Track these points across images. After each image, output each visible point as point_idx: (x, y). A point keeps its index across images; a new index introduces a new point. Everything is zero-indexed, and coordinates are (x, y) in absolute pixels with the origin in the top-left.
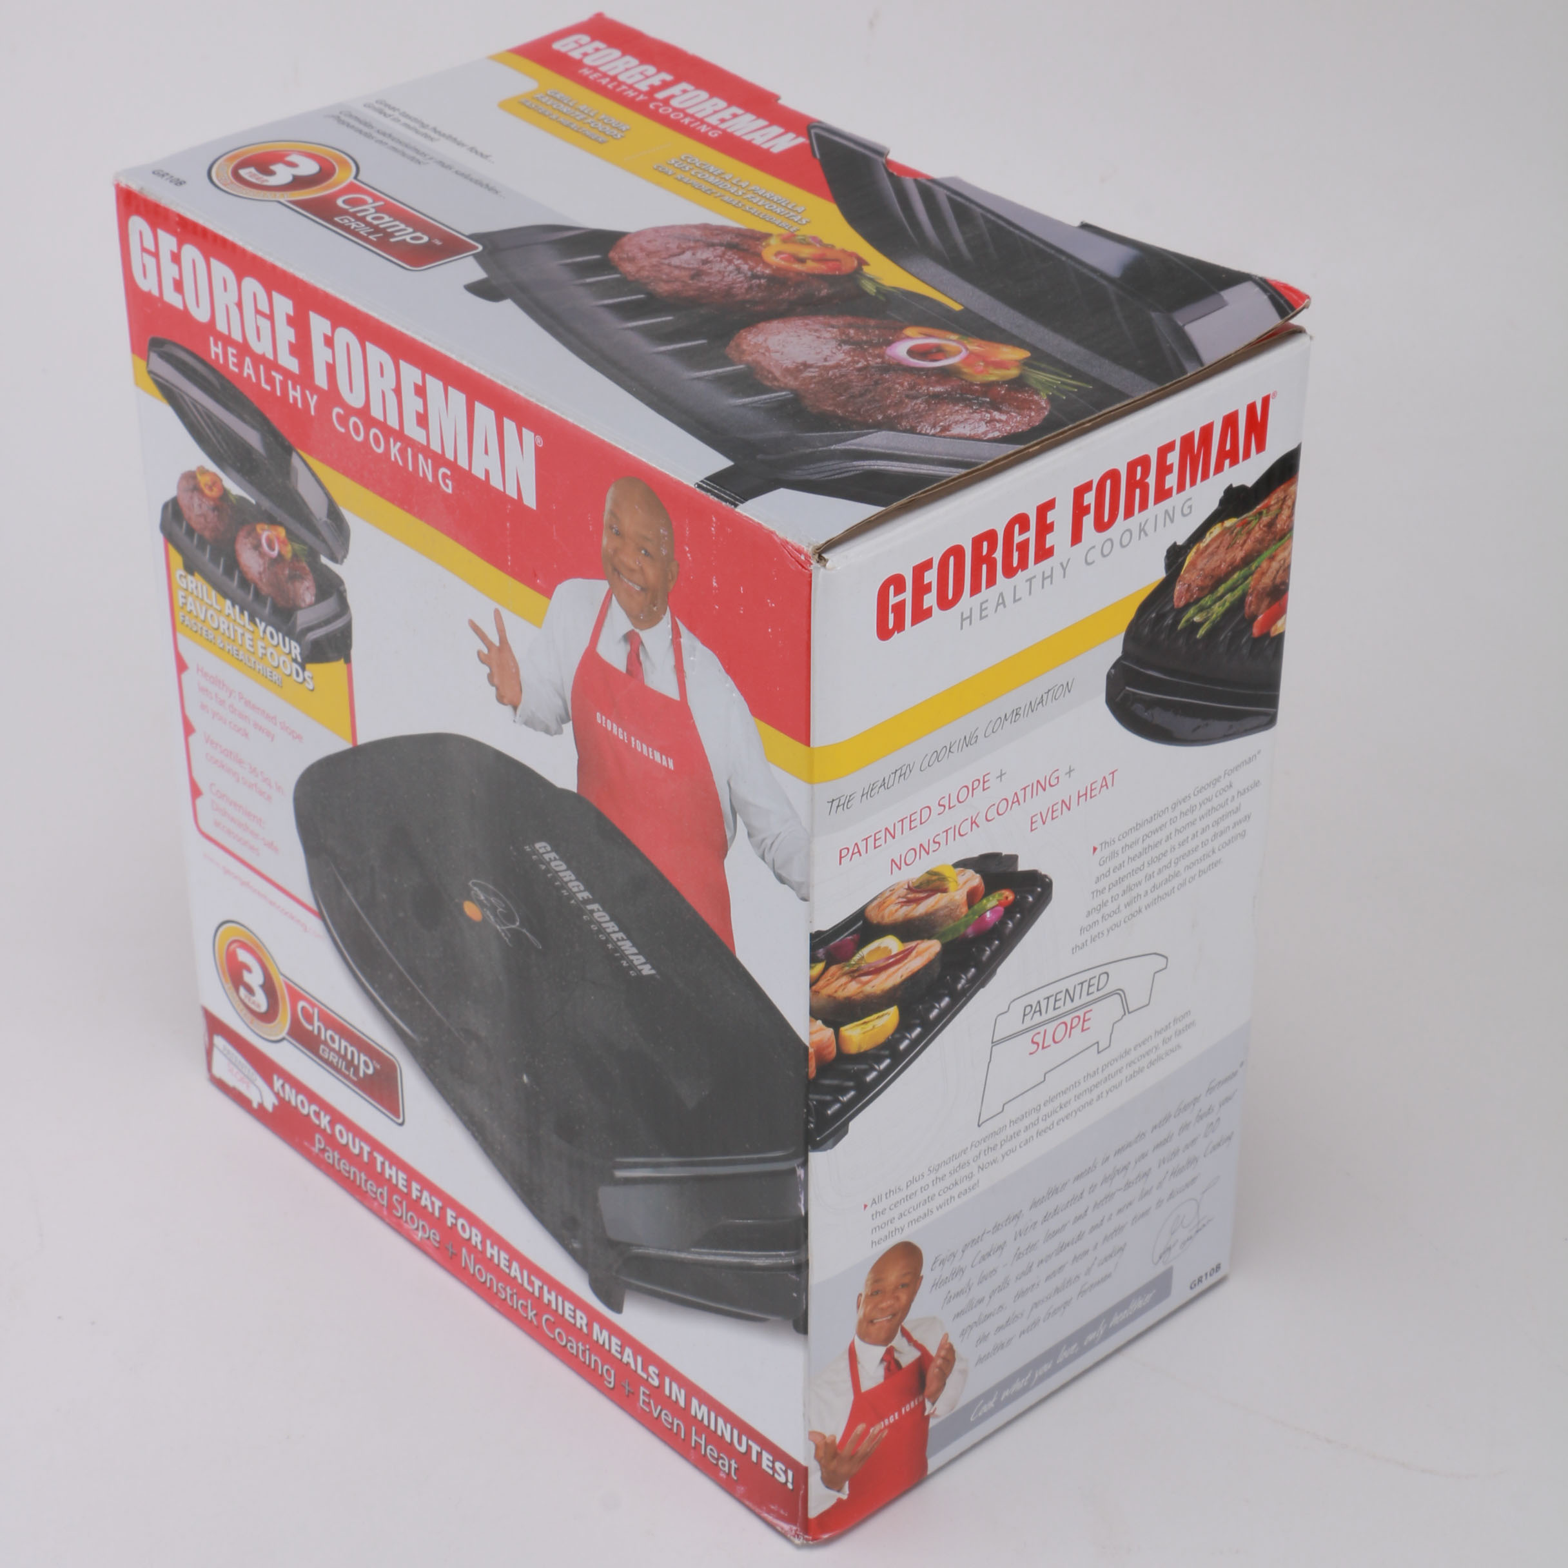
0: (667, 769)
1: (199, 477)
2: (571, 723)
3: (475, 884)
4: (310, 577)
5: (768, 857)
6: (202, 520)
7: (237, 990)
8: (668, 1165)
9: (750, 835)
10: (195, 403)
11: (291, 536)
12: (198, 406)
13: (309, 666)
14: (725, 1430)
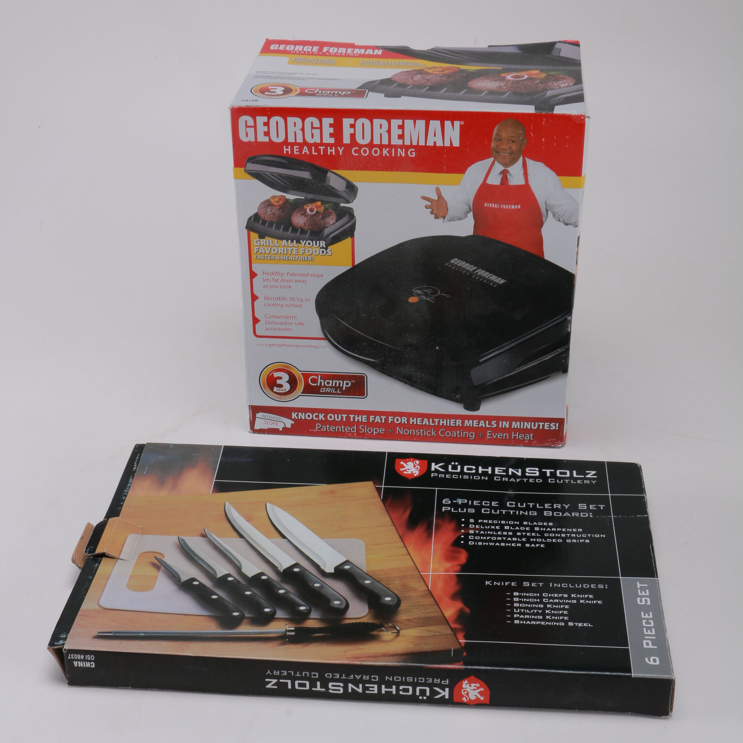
0: (518, 209)
1: (271, 200)
2: (472, 212)
3: (415, 290)
4: (334, 214)
5: (561, 220)
6: (272, 216)
7: (272, 389)
8: (506, 345)
9: (553, 216)
10: (272, 174)
11: (323, 202)
12: (274, 174)
13: (330, 248)
14: (527, 425)
